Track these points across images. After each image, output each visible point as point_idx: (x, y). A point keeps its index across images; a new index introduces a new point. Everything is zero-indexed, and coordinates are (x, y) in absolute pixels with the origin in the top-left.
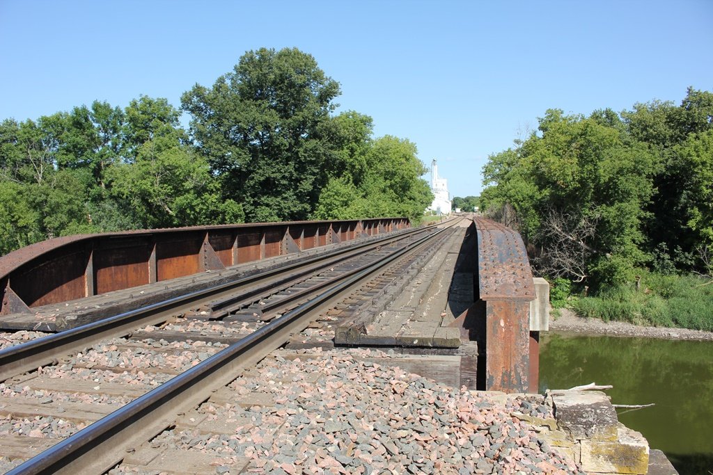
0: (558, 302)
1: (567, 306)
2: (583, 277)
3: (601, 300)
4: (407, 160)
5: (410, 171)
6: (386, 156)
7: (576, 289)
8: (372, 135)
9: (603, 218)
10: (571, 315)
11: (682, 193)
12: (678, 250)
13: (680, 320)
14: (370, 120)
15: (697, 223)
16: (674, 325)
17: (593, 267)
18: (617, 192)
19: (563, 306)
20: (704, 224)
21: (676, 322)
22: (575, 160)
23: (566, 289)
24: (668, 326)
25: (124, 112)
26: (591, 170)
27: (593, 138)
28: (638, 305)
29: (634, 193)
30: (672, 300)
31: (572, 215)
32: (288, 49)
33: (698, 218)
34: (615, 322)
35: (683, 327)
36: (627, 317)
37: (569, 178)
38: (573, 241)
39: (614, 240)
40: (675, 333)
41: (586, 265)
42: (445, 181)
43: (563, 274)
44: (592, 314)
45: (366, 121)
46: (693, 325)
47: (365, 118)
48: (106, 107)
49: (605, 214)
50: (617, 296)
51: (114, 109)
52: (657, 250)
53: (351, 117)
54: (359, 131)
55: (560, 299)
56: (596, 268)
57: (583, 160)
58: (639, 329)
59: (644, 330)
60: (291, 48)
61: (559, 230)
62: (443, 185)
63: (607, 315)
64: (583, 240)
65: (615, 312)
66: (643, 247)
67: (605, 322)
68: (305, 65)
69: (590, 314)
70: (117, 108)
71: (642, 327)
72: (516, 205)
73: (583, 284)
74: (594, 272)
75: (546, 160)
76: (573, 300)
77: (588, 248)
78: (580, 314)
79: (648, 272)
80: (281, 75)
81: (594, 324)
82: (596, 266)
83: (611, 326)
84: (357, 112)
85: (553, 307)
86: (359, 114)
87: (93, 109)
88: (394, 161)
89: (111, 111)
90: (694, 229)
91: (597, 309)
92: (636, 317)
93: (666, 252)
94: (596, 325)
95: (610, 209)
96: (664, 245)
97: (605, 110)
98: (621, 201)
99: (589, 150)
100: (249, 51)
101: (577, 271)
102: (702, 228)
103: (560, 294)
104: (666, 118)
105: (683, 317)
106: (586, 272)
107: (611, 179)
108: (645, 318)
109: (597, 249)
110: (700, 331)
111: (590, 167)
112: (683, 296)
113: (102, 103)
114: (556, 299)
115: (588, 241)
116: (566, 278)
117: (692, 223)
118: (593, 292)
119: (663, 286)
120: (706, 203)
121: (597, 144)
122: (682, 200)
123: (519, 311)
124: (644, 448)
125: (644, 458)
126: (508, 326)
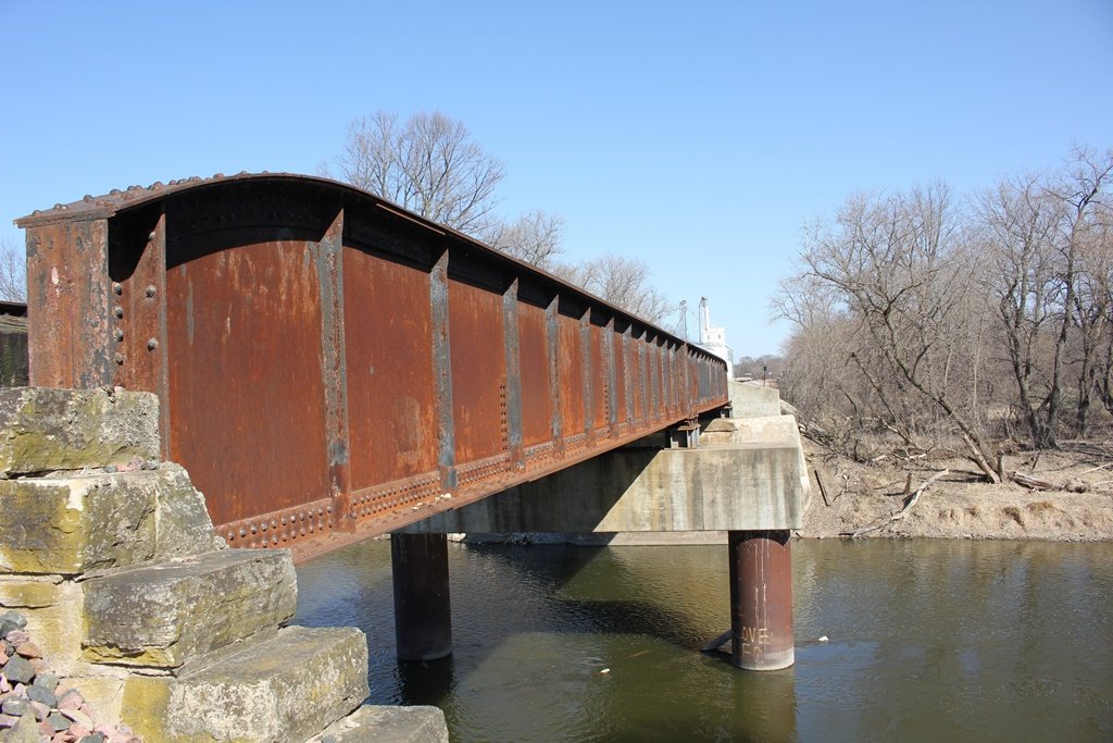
42: (721, 331)
62: (719, 337)
123: (87, 245)
124: (66, 492)
125: (67, 522)
126: (67, 281)
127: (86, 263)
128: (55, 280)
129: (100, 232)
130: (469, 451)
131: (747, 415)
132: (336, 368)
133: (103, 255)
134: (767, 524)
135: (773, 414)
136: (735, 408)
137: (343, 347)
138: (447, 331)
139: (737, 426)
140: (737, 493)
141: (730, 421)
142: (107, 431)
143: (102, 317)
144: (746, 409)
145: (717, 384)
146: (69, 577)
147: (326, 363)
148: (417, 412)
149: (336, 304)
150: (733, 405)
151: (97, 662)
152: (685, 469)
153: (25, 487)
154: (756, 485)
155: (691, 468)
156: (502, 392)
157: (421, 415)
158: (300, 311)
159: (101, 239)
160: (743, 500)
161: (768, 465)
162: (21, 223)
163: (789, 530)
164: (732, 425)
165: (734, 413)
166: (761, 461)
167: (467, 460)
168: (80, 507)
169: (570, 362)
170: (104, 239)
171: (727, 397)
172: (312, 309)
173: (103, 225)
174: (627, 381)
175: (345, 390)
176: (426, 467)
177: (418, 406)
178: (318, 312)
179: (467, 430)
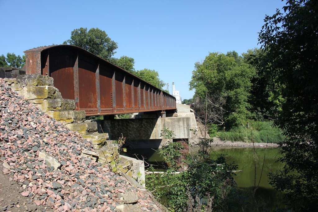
0: (212, 135)
1: (216, 136)
2: (223, 123)
3: (231, 133)
4: (153, 79)
5: (154, 83)
6: (142, 77)
7: (220, 129)
8: (133, 66)
9: (229, 96)
10: (218, 139)
11: (266, 86)
12: (265, 110)
13: (264, 139)
14: (133, 60)
15: (272, 99)
16: (261, 142)
17: (227, 118)
18: (235, 85)
19: (215, 136)
20: (275, 98)
21: (262, 140)
22: (216, 71)
23: (215, 129)
24: (259, 142)
25: (22, 57)
26: (222, 75)
27: (222, 61)
28: (247, 134)
29: (242, 85)
30: (261, 131)
31: (216, 95)
32: (93, 29)
33: (272, 96)
34: (237, 142)
35: (265, 142)
36: (241, 139)
37: (213, 79)
38: (218, 107)
39: (235, 106)
40: (262, 145)
41: (224, 117)
42: (178, 92)
43: (214, 122)
44: (227, 138)
45: (131, 60)
46: (269, 141)
47: (130, 59)
48: (14, 55)
49: (230, 94)
50: (237, 131)
51: (17, 57)
52: (256, 111)
53: (124, 59)
54: (128, 64)
55: (213, 133)
56: (228, 119)
57: (219, 71)
58: (247, 144)
59: (249, 144)
60: (96, 28)
61: (211, 102)
62: (178, 93)
63: (233, 139)
64: (222, 106)
65: (236, 138)
66: (252, 110)
67: (233, 142)
68: (101, 35)
69: (226, 139)
70: (18, 56)
71: (248, 143)
72: (201, 97)
73: (223, 126)
74: (228, 120)
75: (203, 71)
76: (219, 133)
77: (224, 110)
78: (222, 139)
79: (254, 121)
80: (90, 39)
81: (228, 143)
82: (228, 117)
83: (235, 144)
84: (127, 56)
85: (210, 137)
86: (128, 57)
87: (7, 57)
88: (146, 79)
89: (16, 58)
90: (271, 101)
91: (229, 136)
92: (245, 139)
93: (260, 111)
94: (229, 143)
95: (232, 92)
96: (259, 109)
97: (232, 51)
98: (236, 88)
99: (222, 67)
100: (76, 29)
101: (220, 120)
102: (274, 100)
103: (213, 131)
104: (259, 55)
105: (265, 138)
106: (224, 120)
107: (231, 79)
108: (249, 139)
109: (228, 110)
110: (272, 144)
111: (222, 74)
112: (266, 129)
113: (12, 54)
114: (211, 133)
115: (223, 107)
116: (215, 124)
117: (270, 99)
118: (228, 130)
119: (259, 126)
120: (275, 90)
121: (224, 64)
122: (267, 89)
123: (37, 56)
124: (45, 87)
125: (45, 91)
126: (33, 62)
127: (37, 59)
128: (31, 62)
129: (39, 54)
130: (104, 106)
131: (181, 112)
132: (77, 83)
133: (40, 58)
134: (182, 137)
135: (188, 112)
136: (178, 110)
137: (78, 79)
138: (99, 79)
139: (178, 115)
140: (174, 129)
141: (176, 114)
142: (47, 82)
143: (40, 68)
144: (181, 111)
145: (172, 104)
146: (45, 99)
147: (75, 82)
148: (92, 95)
149: (77, 71)
150: (177, 110)
151: (49, 110)
152: (162, 123)
153: (39, 87)
154: (179, 127)
155: (163, 123)
156: (111, 95)
157: (93, 96)
158: (70, 71)
159: (39, 55)
160: (176, 131)
161: (182, 122)
162: (25, 52)
163: (188, 139)
164: (177, 115)
165: (178, 112)
166: (181, 121)
167: (103, 108)
168: (47, 89)
169: (128, 91)
170: (40, 55)
171: (176, 107)
172: (72, 71)
173: (40, 53)
174: (144, 98)
175: (78, 87)
176: (94, 107)
177: (93, 94)
178: (73, 72)
179: (103, 101)
